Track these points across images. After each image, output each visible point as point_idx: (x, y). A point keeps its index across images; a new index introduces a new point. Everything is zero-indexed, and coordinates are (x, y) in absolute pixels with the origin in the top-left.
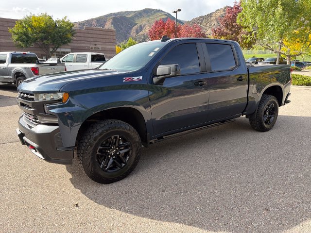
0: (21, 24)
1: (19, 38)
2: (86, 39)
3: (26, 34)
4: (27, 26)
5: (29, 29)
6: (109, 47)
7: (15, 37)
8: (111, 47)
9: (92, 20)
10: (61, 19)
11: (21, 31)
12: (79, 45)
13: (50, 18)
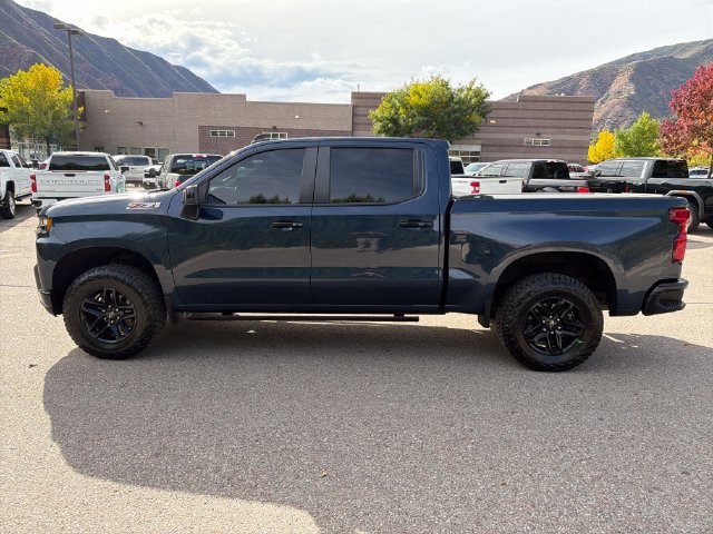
0: (389, 101)
1: (383, 127)
2: (518, 122)
3: (394, 121)
4: (398, 104)
5: (401, 111)
6: (573, 138)
7: (377, 126)
8: (579, 138)
9: (581, 75)
10: (466, 84)
11: (386, 115)
12: (500, 136)
13: (445, 85)
